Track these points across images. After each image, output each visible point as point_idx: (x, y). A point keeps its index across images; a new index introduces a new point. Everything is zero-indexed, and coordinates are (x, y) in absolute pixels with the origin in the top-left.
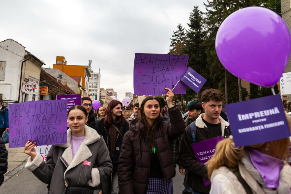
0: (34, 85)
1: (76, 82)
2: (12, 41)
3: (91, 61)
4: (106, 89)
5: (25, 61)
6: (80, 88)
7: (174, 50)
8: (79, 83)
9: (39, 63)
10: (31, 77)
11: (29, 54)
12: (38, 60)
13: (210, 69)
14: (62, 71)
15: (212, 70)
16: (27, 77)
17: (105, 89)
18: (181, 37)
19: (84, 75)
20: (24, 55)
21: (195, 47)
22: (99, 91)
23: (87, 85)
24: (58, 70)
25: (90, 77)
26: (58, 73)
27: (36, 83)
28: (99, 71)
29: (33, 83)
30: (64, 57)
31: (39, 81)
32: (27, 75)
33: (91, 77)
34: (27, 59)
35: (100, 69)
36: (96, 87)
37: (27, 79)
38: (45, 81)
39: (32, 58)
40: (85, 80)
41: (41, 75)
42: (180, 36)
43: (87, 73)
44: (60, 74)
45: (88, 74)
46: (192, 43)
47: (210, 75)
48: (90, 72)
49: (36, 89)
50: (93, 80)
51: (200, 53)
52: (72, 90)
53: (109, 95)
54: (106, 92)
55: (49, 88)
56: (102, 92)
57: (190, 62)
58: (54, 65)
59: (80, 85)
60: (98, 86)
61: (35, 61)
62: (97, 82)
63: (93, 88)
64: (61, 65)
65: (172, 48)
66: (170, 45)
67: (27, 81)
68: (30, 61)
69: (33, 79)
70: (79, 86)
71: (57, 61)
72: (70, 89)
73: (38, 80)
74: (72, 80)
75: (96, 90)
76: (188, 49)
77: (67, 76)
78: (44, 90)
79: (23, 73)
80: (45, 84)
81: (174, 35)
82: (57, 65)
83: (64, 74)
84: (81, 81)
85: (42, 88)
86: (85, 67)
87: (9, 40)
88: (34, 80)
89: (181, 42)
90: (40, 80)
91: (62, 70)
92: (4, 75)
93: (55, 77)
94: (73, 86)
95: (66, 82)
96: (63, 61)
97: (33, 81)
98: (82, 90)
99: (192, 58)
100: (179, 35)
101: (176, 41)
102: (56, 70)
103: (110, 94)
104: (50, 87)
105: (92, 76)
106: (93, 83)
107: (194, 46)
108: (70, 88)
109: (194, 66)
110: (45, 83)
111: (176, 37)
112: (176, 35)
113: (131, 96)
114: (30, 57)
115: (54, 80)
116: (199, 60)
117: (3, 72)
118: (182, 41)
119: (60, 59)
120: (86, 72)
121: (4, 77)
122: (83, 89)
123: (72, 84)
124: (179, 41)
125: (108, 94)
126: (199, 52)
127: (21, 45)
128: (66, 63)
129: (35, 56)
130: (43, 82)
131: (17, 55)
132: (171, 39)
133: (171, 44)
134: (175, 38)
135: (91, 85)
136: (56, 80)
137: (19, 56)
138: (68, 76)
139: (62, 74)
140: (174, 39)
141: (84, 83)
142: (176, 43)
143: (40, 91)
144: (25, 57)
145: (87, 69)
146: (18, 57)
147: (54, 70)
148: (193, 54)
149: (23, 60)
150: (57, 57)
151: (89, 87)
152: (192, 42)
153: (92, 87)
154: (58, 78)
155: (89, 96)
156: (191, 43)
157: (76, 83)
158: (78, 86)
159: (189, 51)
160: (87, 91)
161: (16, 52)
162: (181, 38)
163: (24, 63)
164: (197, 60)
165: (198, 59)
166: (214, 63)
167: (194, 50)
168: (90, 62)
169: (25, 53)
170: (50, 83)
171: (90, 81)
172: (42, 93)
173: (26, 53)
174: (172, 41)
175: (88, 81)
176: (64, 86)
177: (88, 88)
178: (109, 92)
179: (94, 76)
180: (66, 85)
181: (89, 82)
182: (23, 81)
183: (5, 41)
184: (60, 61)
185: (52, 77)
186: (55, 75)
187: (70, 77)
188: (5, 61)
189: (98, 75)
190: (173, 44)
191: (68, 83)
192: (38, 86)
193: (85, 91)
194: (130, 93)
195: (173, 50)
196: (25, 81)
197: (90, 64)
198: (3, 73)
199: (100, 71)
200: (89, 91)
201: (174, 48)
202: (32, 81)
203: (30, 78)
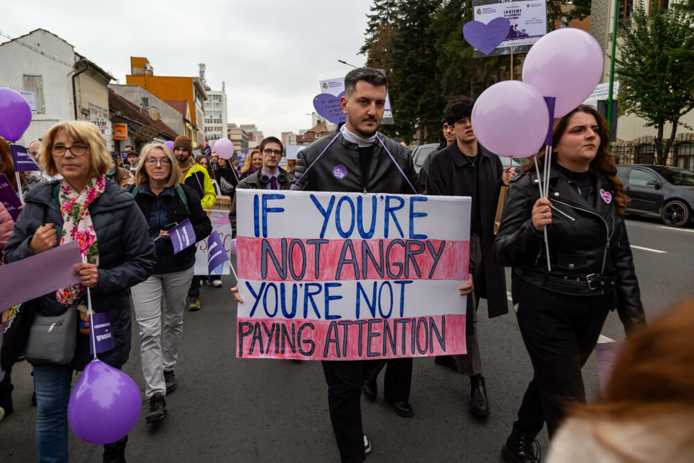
0: (100, 120)
1: (178, 112)
2: (46, 33)
3: (204, 65)
4: (241, 126)
5: (77, 75)
6: (188, 125)
7: (374, 41)
8: (184, 114)
9: (103, 77)
10: (93, 105)
11: (83, 60)
12: (100, 71)
13: (443, 81)
14: (146, 89)
15: (446, 84)
16: (86, 106)
17: (239, 126)
18: (390, 12)
19: (192, 96)
20: (73, 63)
21: (416, 35)
22: (225, 129)
23: (201, 120)
24: (139, 89)
25: (205, 102)
26: (138, 94)
27: (103, 118)
28: (222, 87)
29: (98, 116)
30: (146, 59)
31: (108, 113)
32: (85, 102)
33: (208, 101)
34: (81, 69)
35: (224, 83)
36: (219, 121)
37: (86, 110)
38: (119, 113)
39: (90, 67)
40: (195, 107)
41: (110, 100)
42: (387, 9)
43: (198, 92)
44: (142, 96)
45: (201, 94)
46: (410, 25)
47: (442, 95)
48: (204, 90)
49: (107, 128)
50: (211, 107)
51: (425, 47)
52: (172, 128)
53: (247, 137)
54: (241, 132)
55: (128, 126)
56: (231, 132)
57: (405, 67)
58: (127, 76)
59: (187, 118)
60: (223, 120)
61: (95, 74)
62: (221, 112)
63: (213, 125)
64: (141, 76)
65: (370, 36)
66: (367, 30)
67: (87, 113)
68: (86, 74)
69: (98, 110)
70: (185, 121)
71: (134, 68)
72: (167, 127)
73: (106, 111)
74: (170, 108)
75: (221, 129)
76: (402, 40)
77: (158, 100)
78: (120, 131)
79: (78, 99)
80: (120, 119)
81: (375, 7)
82: (134, 76)
83: (152, 96)
84: (188, 111)
85: (116, 126)
86: (194, 81)
87: (40, 31)
88: (100, 112)
89: (388, 23)
90: (110, 111)
91: (146, 87)
92: (43, 103)
93: (134, 103)
94: (173, 121)
95: (159, 114)
96: (146, 68)
97: (98, 114)
98: (191, 128)
99: (410, 59)
100: (386, 7)
101: (378, 21)
102: (134, 88)
103: (249, 136)
104: (130, 124)
105: (209, 98)
106: (213, 114)
107: (415, 31)
108: (168, 125)
109: (413, 76)
110: (119, 117)
111: (379, 11)
112: (379, 8)
113: (292, 139)
114: (85, 65)
115: (134, 109)
116: (422, 63)
117: (40, 96)
118: (391, 20)
119: (139, 63)
120: (196, 91)
121: (43, 106)
122: (194, 127)
123: (171, 118)
124: (384, 20)
125: (244, 135)
126: (423, 46)
127: (65, 41)
128: (152, 73)
129: (94, 64)
130: (116, 115)
131: (61, 62)
132: (369, 17)
133: (369, 28)
134: (376, 13)
135: (208, 117)
136: (138, 109)
137: (65, 64)
138: (160, 101)
139: (146, 96)
140: (375, 16)
141: (195, 113)
142: (378, 24)
143: (113, 133)
144: (77, 66)
145: (197, 85)
146: (64, 67)
147: (130, 88)
148: (412, 50)
149: (74, 73)
150: (132, 59)
151: (206, 122)
152: (410, 23)
153: (212, 122)
154: (141, 105)
155: (207, 140)
156: (408, 25)
157: (178, 114)
158: (182, 120)
159: (403, 44)
160: (201, 131)
161: (56, 57)
162: (388, 13)
163: (76, 79)
164: (418, 63)
165: (421, 61)
166: (449, 69)
167: (414, 41)
168: (201, 68)
169: (75, 58)
170: (129, 116)
171: (205, 109)
172: (117, 137)
173: (78, 59)
174: (370, 20)
175: (202, 109)
176: (155, 122)
177: (202, 124)
178: (248, 131)
179: (214, 99)
180: (158, 120)
181: (203, 112)
182: (81, 114)
183: (31, 33)
184: (138, 67)
185: (130, 103)
186: (135, 97)
187: (164, 101)
188: (40, 74)
189: (220, 96)
190: (372, 26)
191: (161, 116)
192: (109, 124)
193: (197, 130)
194: (291, 133)
195: (371, 40)
196: (83, 113)
197: (202, 72)
198: (40, 100)
199: (224, 87)
200: (206, 130)
201: (375, 37)
202: (96, 113)
203: (91, 107)
